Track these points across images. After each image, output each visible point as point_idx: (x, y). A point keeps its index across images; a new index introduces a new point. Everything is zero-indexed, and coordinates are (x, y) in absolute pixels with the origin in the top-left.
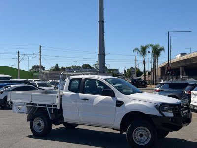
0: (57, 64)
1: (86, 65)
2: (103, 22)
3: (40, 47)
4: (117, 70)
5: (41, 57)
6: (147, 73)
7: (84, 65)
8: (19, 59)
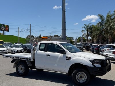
2: (65, 11)
3: (30, 25)
4: (73, 38)
5: (30, 31)
6: (89, 40)
7: (55, 35)
8: (19, 31)
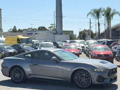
0: (15, 27)
1: (41, 27)
